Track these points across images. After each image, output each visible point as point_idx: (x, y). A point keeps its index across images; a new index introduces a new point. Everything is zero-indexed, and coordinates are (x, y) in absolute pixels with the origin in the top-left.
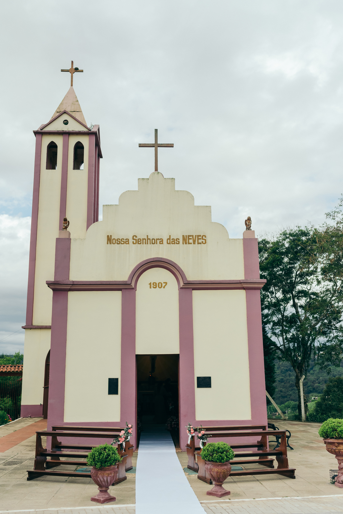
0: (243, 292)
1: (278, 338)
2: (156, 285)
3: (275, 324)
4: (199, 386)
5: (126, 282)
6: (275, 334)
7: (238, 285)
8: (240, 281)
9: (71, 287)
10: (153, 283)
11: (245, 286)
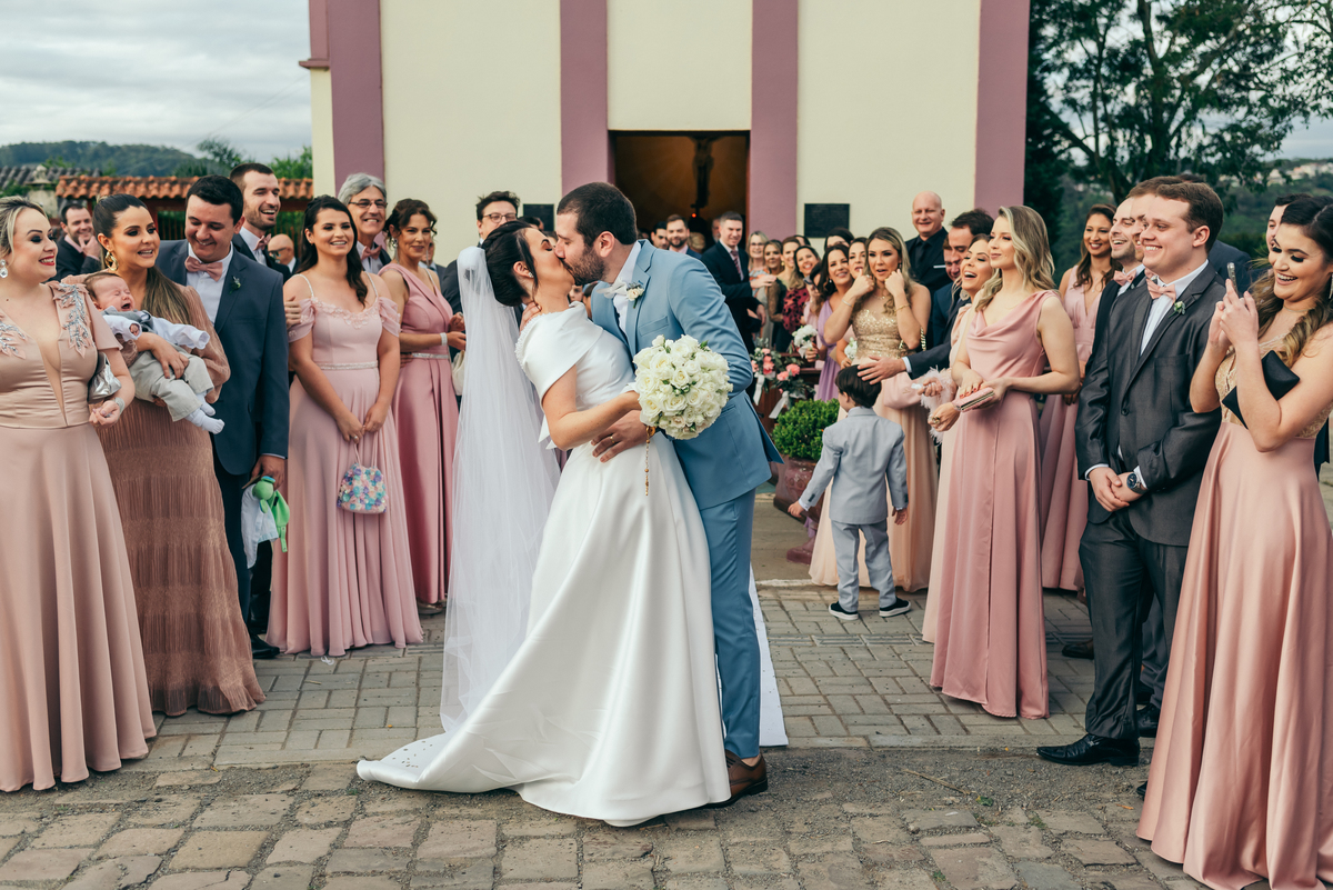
1: (1080, 116)
3: (1075, 73)
4: (811, 230)
6: (1072, 103)
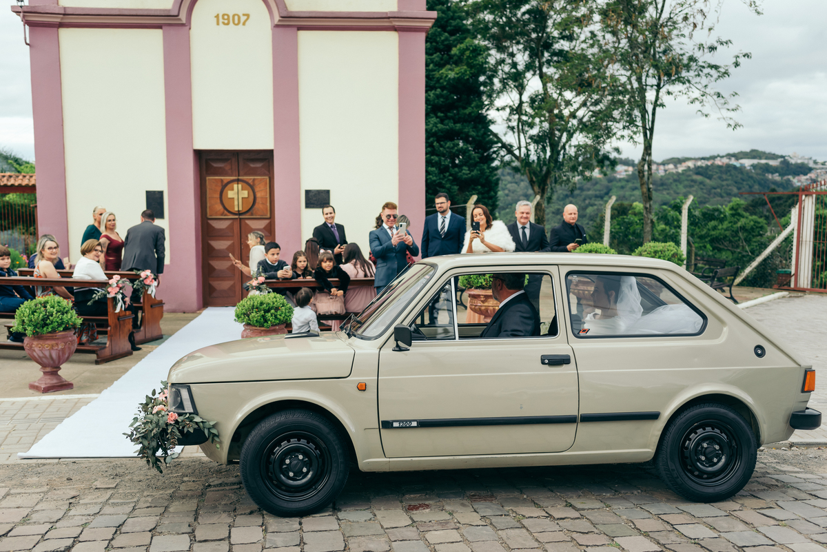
0: (393, 37)
2: (228, 19)
4: (309, 205)
5: (169, 10)
7: (383, 22)
8: (386, 13)
9: (62, 18)
10: (224, 15)
11: (397, 23)
